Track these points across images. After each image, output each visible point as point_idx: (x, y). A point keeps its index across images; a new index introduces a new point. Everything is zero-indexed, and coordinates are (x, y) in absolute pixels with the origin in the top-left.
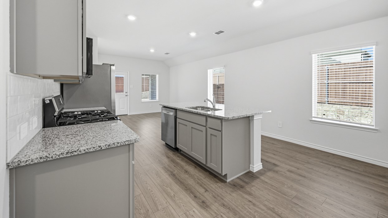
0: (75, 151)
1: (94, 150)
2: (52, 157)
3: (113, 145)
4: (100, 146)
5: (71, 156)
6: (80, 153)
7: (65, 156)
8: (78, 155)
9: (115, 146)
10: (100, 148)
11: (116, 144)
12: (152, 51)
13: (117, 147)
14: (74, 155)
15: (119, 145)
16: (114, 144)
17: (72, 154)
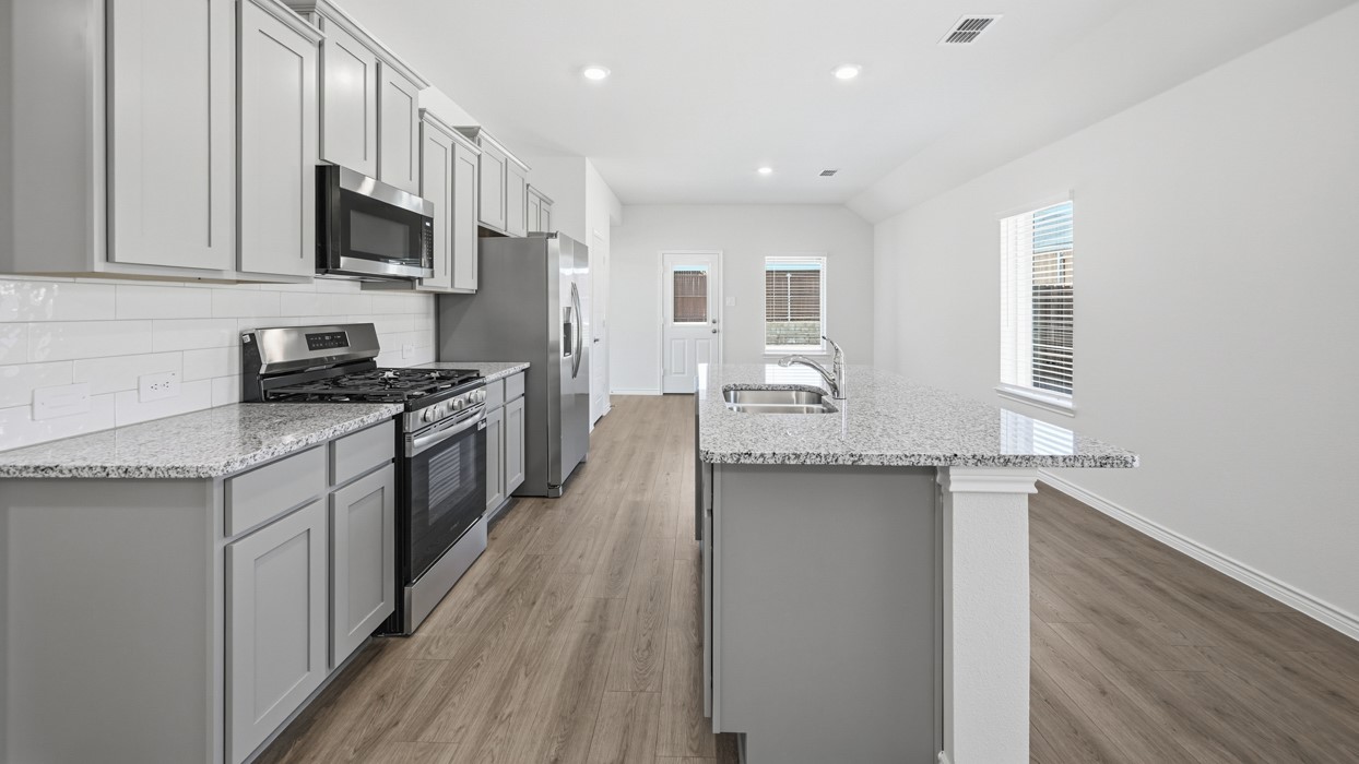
0: (52, 469)
1: (91, 476)
2: (8, 472)
3: (137, 473)
4: (105, 468)
5: (44, 479)
6: (61, 476)
7: (32, 475)
8: (57, 479)
9: (141, 476)
10: (104, 474)
11: (143, 470)
12: (765, 171)
13: (147, 480)
14: (49, 479)
15: (152, 475)
16: (138, 468)
17: (46, 475)
